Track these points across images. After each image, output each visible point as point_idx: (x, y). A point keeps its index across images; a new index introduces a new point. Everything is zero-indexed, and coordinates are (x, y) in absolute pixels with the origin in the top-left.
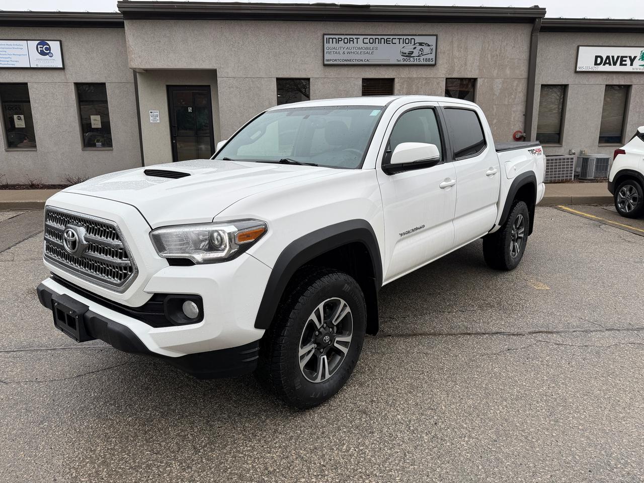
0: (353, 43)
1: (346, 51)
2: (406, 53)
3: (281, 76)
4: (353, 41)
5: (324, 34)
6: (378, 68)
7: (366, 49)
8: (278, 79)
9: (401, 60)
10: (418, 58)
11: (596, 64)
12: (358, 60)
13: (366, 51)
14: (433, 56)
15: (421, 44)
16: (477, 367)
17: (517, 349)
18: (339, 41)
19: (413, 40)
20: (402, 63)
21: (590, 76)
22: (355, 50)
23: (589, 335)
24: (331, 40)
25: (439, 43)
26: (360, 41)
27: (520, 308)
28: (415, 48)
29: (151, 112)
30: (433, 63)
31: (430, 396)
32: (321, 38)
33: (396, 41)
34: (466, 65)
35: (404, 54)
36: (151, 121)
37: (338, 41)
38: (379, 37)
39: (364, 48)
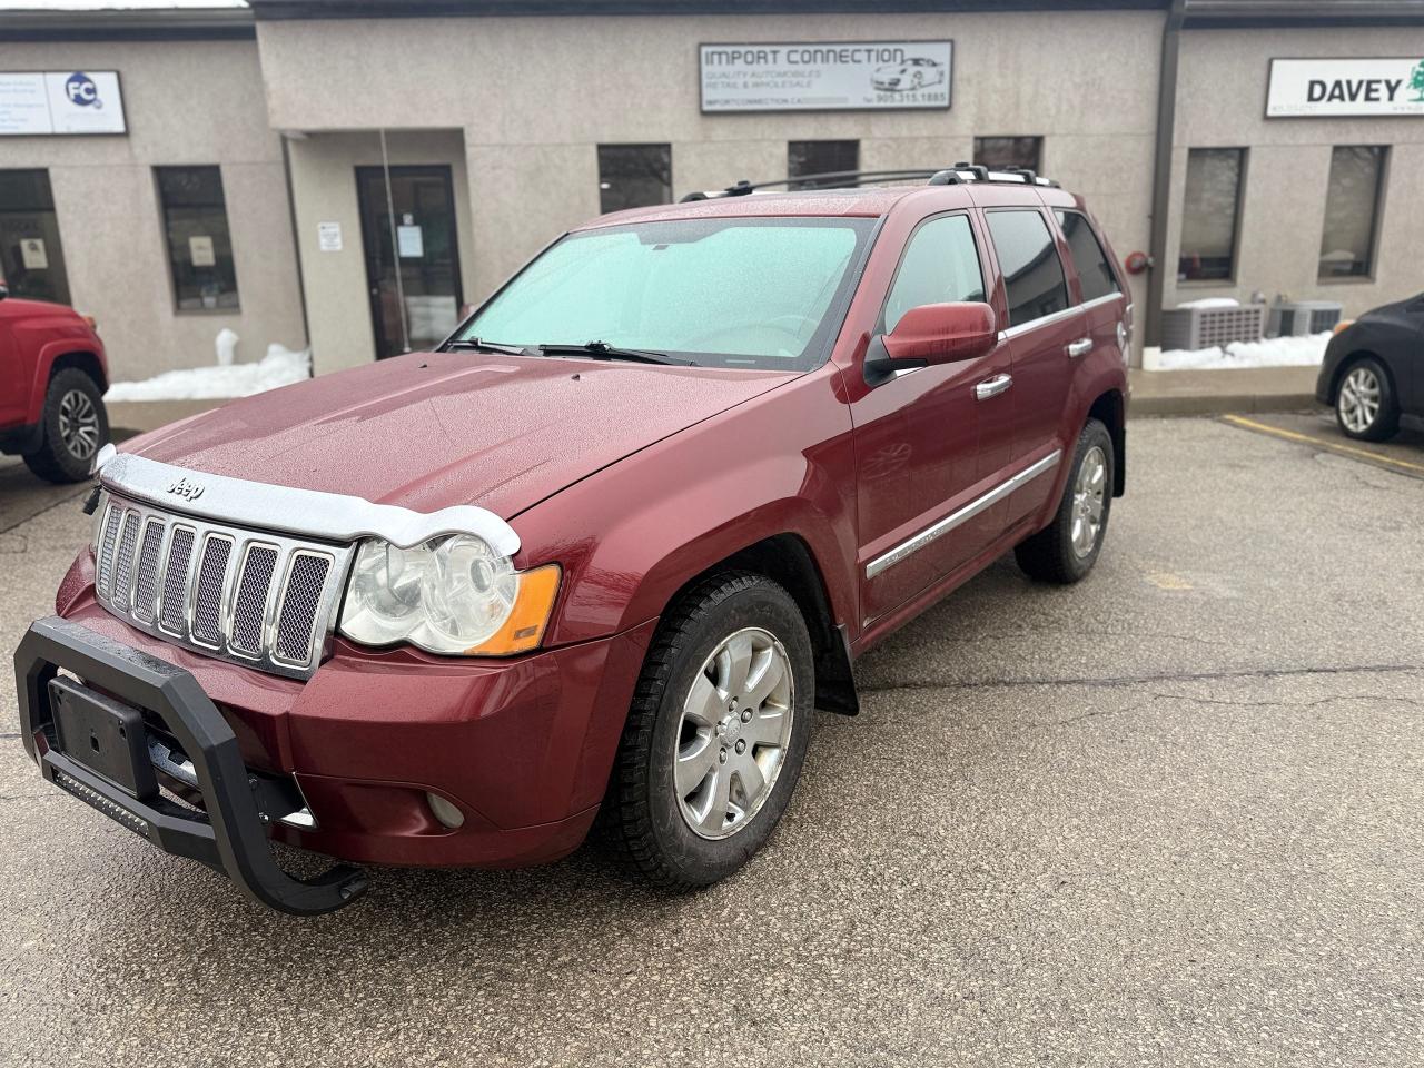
0: (766, 63)
1: (751, 81)
2: (882, 83)
3: (607, 140)
4: (765, 58)
5: (701, 45)
6: (822, 118)
7: (795, 74)
8: (601, 147)
9: (873, 99)
10: (911, 93)
11: (1311, 98)
12: (777, 102)
13: (795, 80)
14: (944, 88)
15: (916, 62)
16: (1020, 749)
17: (1110, 713)
19: (899, 54)
20: (875, 104)
21: (1296, 126)
22: (769, 79)
23: (1271, 681)
24: (716, 57)
25: (958, 58)
26: (782, 57)
27: (1123, 628)
28: (903, 71)
29: (323, 228)
30: (945, 103)
31: (915, 809)
32: (692, 53)
33: (862, 56)
34: (1017, 106)
35: (879, 85)
36: (324, 248)
37: (733, 58)
38: (824, 48)
39: (789, 74)
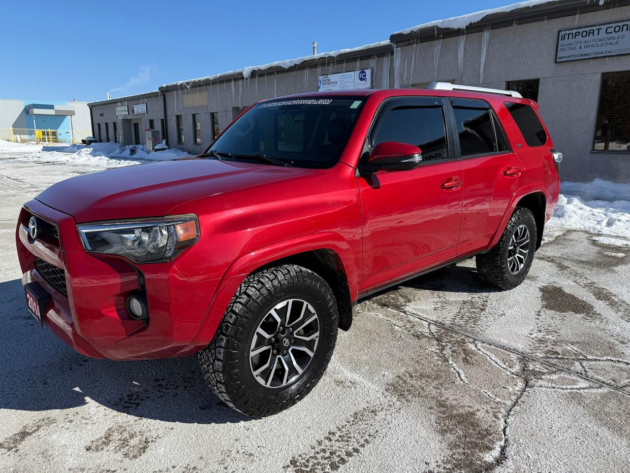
0: (593, 35)
1: (583, 45)
3: (511, 79)
4: (593, 33)
5: (559, 31)
6: (624, 59)
7: (609, 39)
8: (508, 82)
12: (597, 54)
13: (609, 42)
18: (576, 35)
22: (594, 43)
26: (603, 32)
32: (555, 35)
39: (606, 39)
